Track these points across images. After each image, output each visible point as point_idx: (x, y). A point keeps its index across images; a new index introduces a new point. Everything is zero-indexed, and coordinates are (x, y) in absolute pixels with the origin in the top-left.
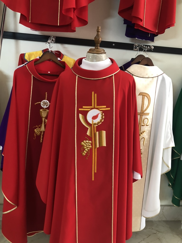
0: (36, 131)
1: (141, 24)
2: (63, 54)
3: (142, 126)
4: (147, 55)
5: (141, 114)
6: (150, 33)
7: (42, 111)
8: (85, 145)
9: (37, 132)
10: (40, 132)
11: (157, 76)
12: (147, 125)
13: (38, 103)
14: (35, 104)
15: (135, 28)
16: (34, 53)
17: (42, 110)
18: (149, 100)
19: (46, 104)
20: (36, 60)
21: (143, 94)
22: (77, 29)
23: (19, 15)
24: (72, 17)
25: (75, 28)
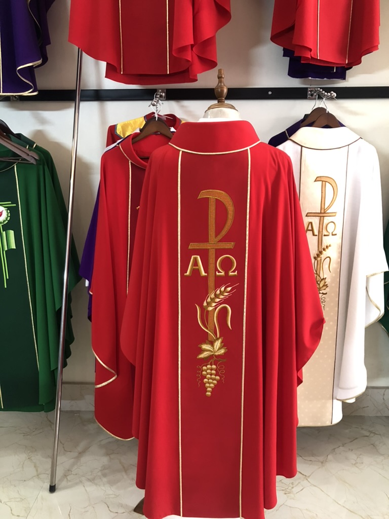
2: (179, 119)
3: (325, 237)
5: (321, 215)
11: (348, 145)
12: (333, 233)
15: (302, 62)
16: (132, 122)
18: (335, 188)
20: (136, 135)
21: (322, 180)
24: (190, 59)
25: (196, 76)
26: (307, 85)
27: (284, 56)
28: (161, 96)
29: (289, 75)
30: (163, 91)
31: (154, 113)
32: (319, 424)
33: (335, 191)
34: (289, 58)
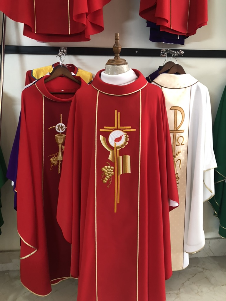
0: (52, 160)
1: (167, 25)
2: (77, 67)
3: (177, 146)
4: (177, 61)
5: (175, 132)
6: (179, 35)
7: (57, 137)
8: (106, 171)
9: (53, 162)
10: (57, 162)
11: (191, 86)
12: (182, 144)
13: (52, 127)
14: (49, 129)
15: (160, 30)
16: (43, 69)
17: (58, 135)
18: (183, 114)
19: (61, 128)
20: (47, 77)
21: (175, 109)
22: (92, 37)
23: (21, 25)
24: (85, 24)
25: (89, 36)
26: (160, 47)
27: (147, 26)
28: (64, 52)
29: (150, 39)
30: (65, 48)
31: (59, 63)
33: (183, 117)
34: (150, 28)
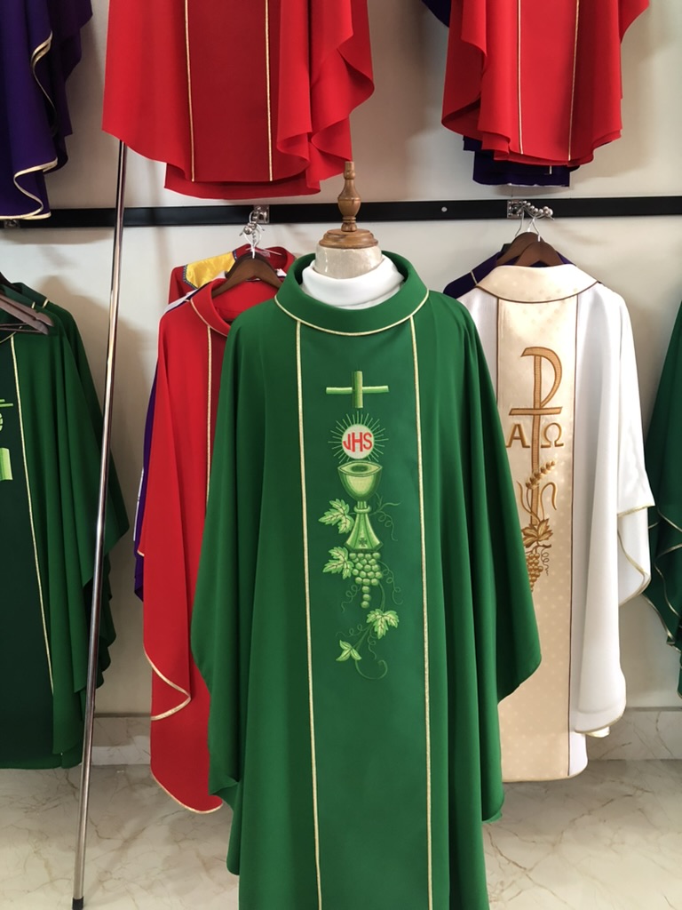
5: (536, 412)
6: (552, 166)
11: (577, 294)
12: (558, 443)
15: (495, 159)
18: (558, 367)
20: (217, 285)
21: (535, 353)
24: (306, 156)
25: (318, 184)
26: (505, 195)
27: (465, 149)
28: (261, 217)
29: (474, 179)
30: (264, 210)
31: (249, 246)
32: (547, 776)
33: (558, 371)
34: (473, 153)
